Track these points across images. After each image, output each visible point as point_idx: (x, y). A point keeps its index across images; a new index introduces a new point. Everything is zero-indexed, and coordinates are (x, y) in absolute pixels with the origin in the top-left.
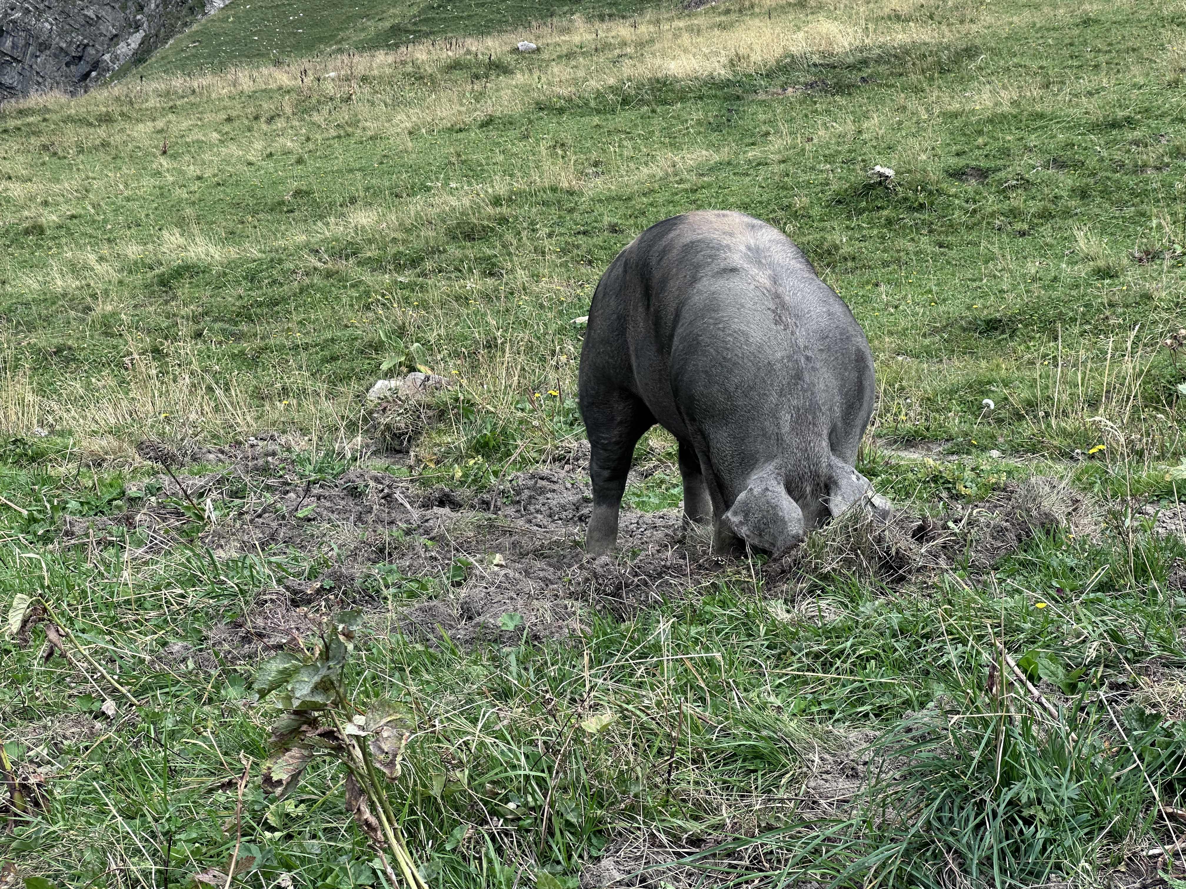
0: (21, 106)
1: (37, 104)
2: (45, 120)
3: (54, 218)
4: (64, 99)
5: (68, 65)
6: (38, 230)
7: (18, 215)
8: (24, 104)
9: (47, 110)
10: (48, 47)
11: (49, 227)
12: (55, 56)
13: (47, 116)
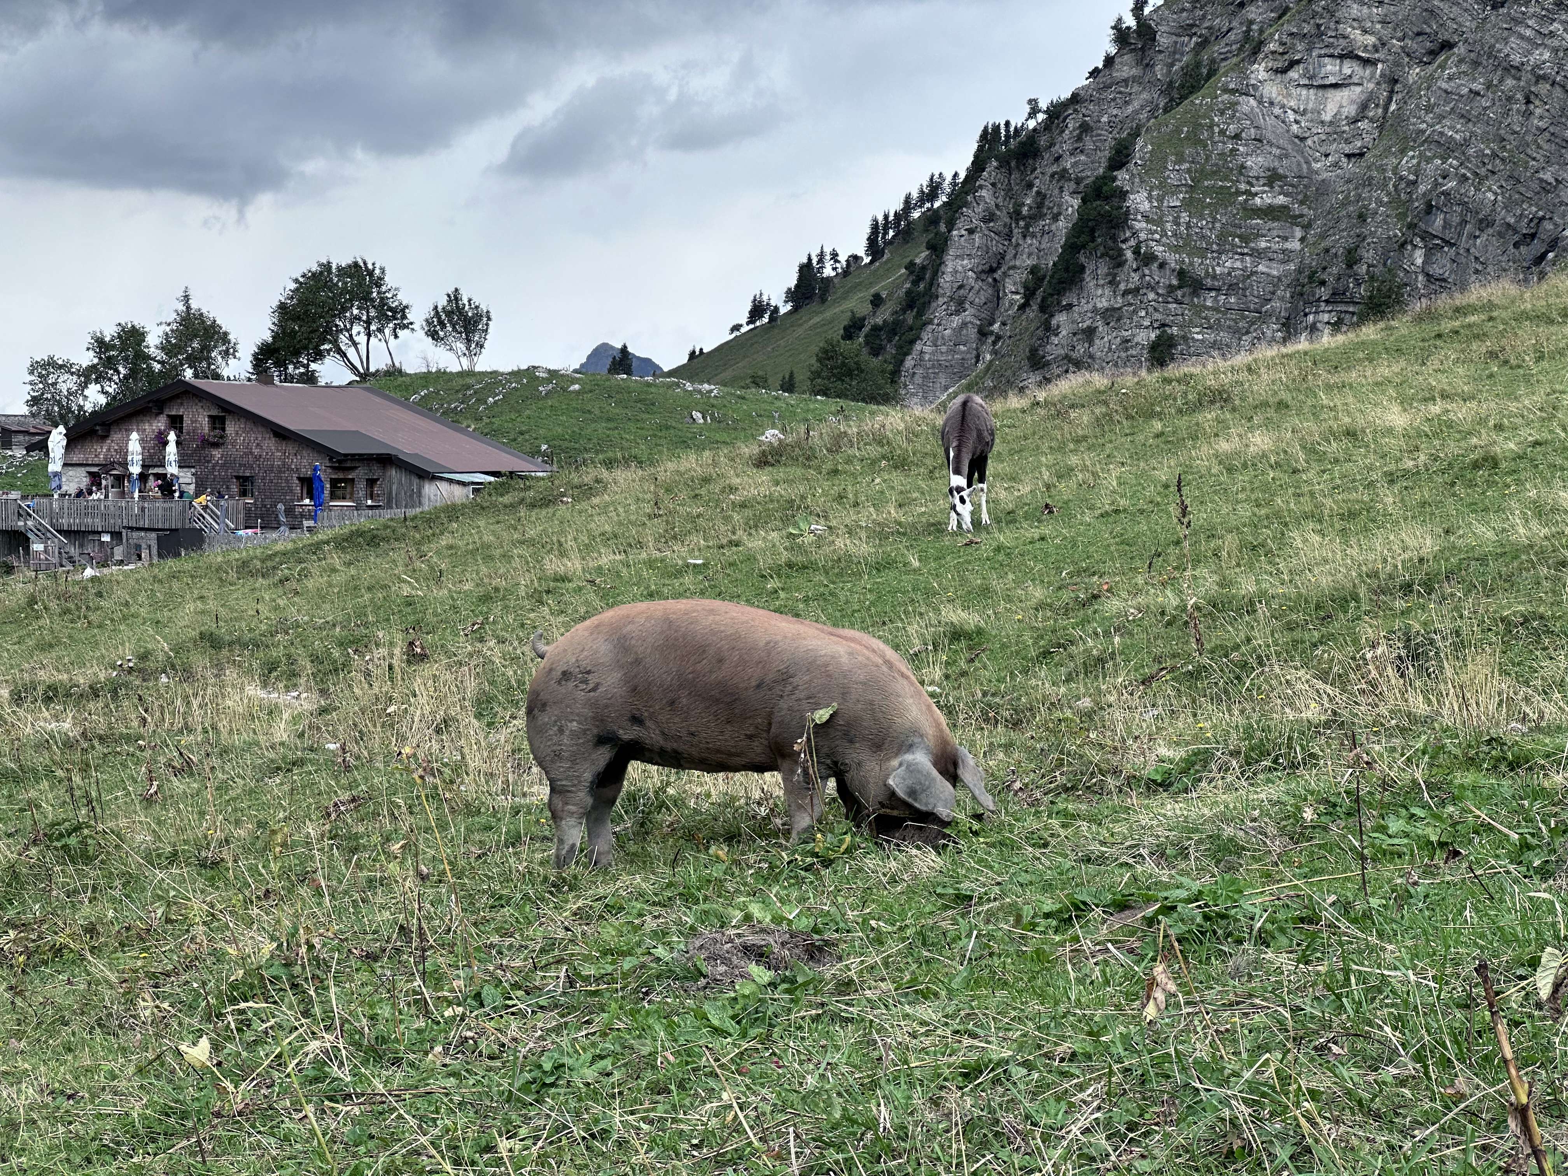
0: (1458, 302)
1: (1479, 299)
2: (1491, 319)
3: (1512, 445)
4: (1513, 290)
5: (1516, 245)
6: (1491, 462)
7: (1463, 444)
8: (1459, 300)
9: (1491, 306)
10: (1491, 224)
11: (1505, 458)
12: (1500, 235)
13: (1495, 314)
